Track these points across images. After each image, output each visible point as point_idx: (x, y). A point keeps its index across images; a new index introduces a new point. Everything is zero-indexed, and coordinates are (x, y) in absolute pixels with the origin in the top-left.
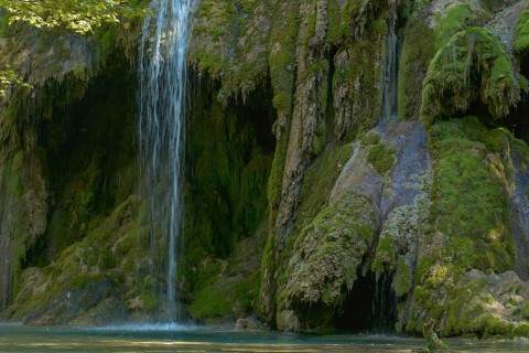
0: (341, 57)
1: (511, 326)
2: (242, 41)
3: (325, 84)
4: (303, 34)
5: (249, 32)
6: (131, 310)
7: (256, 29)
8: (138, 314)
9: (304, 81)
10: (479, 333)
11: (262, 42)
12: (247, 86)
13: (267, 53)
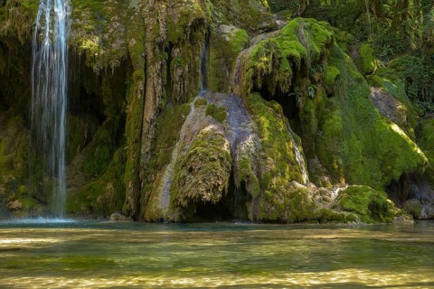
0: (176, 51)
1: (343, 215)
2: (106, 36)
3: (166, 67)
4: (149, 35)
5: (111, 31)
6: (13, 209)
7: (115, 29)
8: (18, 212)
9: (153, 63)
10: (320, 220)
11: (121, 38)
12: (114, 64)
13: (127, 45)
